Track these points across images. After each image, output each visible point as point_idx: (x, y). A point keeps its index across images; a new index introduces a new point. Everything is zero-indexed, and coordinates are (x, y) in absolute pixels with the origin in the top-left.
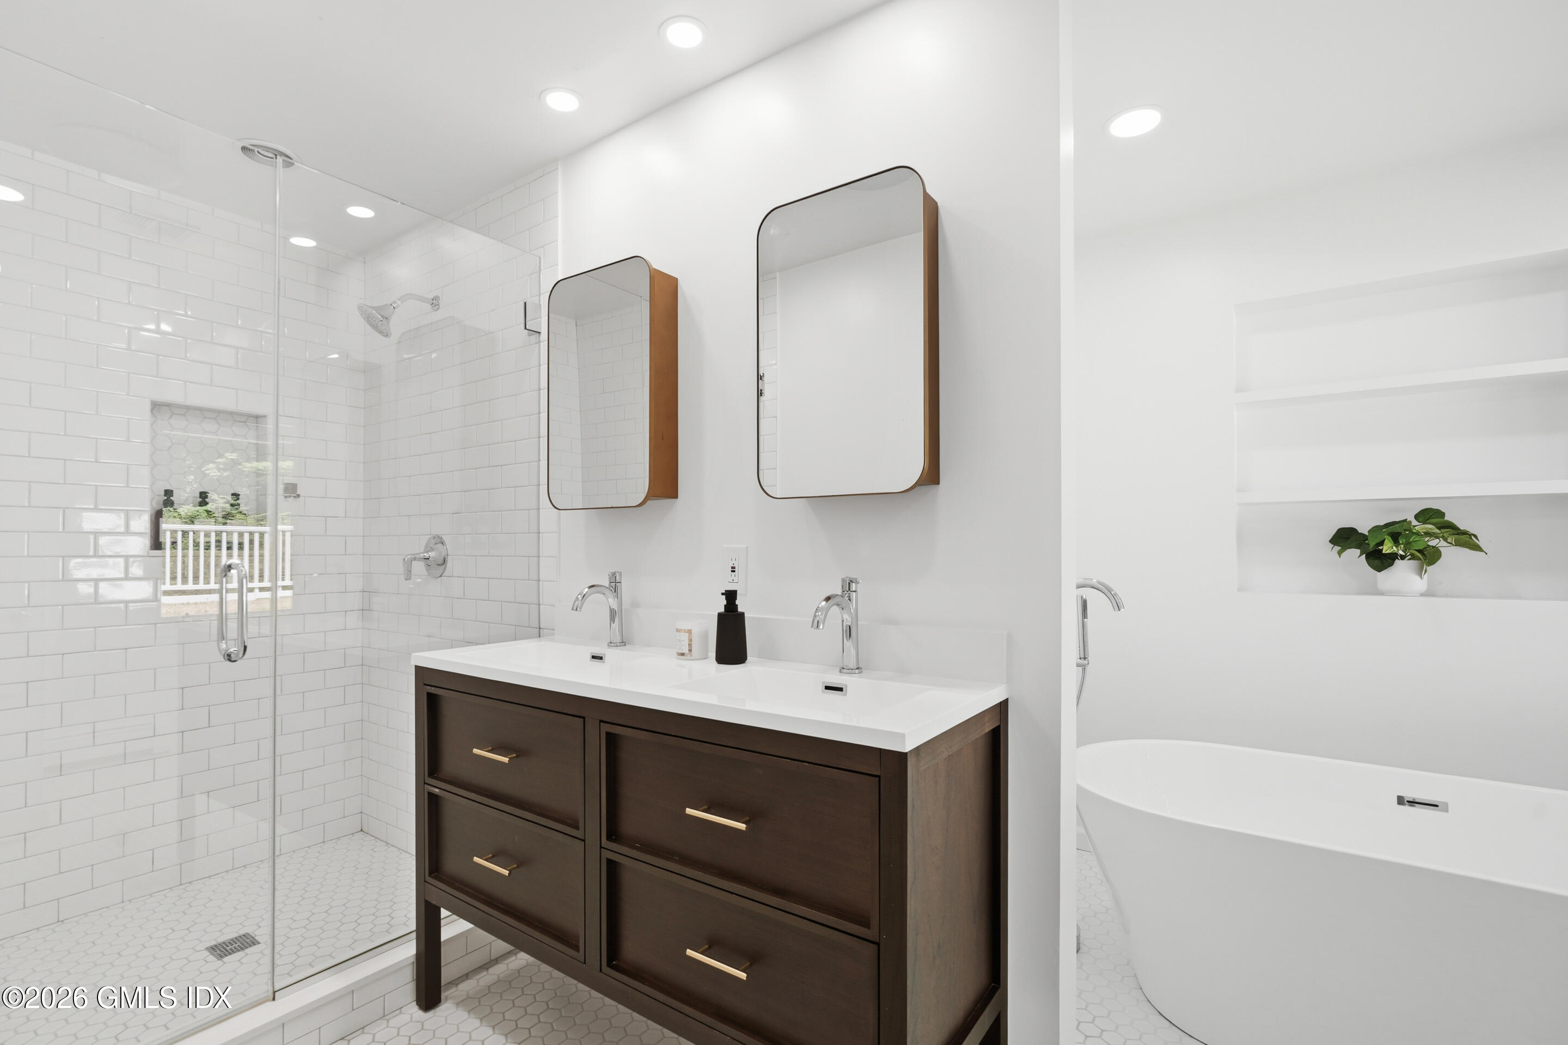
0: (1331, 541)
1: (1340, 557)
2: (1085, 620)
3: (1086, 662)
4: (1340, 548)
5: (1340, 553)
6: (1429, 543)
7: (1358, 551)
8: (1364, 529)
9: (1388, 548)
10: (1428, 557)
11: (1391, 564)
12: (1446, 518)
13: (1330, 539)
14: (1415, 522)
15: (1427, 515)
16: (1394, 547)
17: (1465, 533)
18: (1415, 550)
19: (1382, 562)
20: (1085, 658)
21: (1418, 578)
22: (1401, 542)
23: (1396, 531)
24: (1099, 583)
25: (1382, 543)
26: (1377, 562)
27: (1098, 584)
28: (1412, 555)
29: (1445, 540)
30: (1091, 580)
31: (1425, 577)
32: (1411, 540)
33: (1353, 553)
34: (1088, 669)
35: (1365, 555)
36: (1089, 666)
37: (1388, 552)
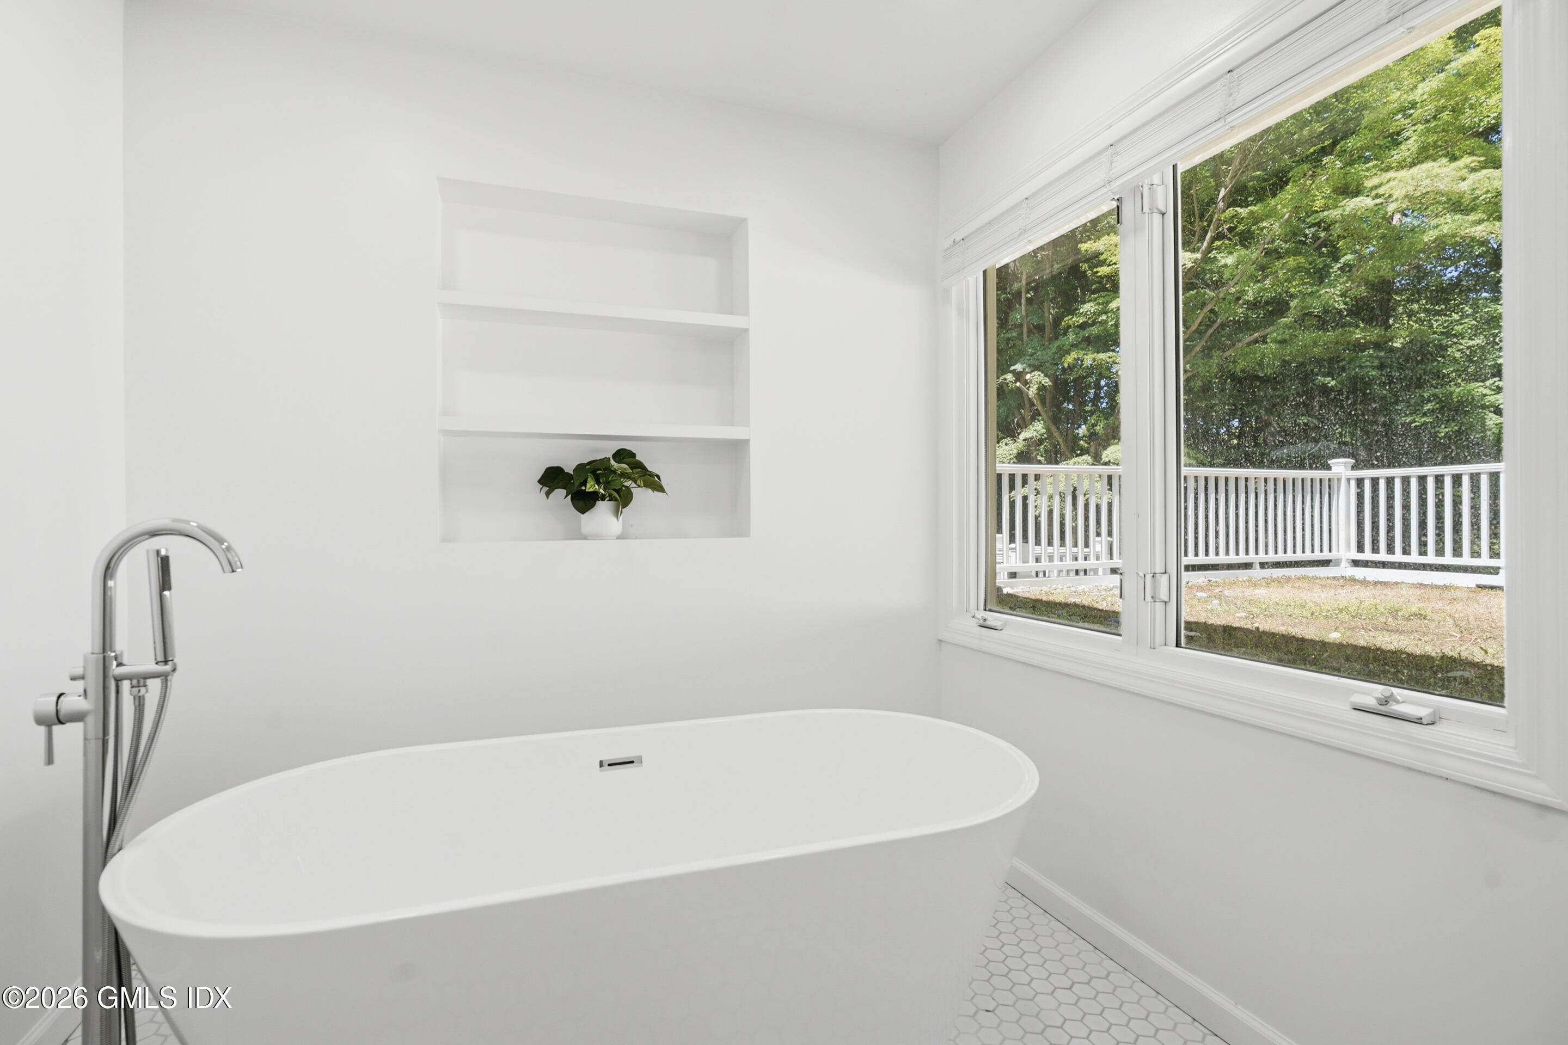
0: (540, 481)
1: (548, 498)
2: (166, 593)
3: (168, 668)
4: (548, 488)
5: (548, 494)
6: (624, 484)
7: (564, 492)
8: (569, 468)
9: (591, 486)
10: (622, 499)
11: (593, 506)
12: (637, 458)
13: (539, 477)
14: (612, 462)
15: (623, 455)
16: (596, 486)
17: (652, 475)
18: (613, 489)
19: (586, 504)
20: (166, 662)
21: (615, 519)
22: (601, 481)
23: (597, 469)
24: (200, 527)
25: (584, 483)
26: (581, 503)
27: (199, 531)
28: (610, 495)
29: (635, 482)
30: (188, 522)
31: (621, 518)
32: (610, 479)
33: (560, 493)
34: (175, 680)
35: (570, 497)
36: (176, 674)
37: (591, 490)
